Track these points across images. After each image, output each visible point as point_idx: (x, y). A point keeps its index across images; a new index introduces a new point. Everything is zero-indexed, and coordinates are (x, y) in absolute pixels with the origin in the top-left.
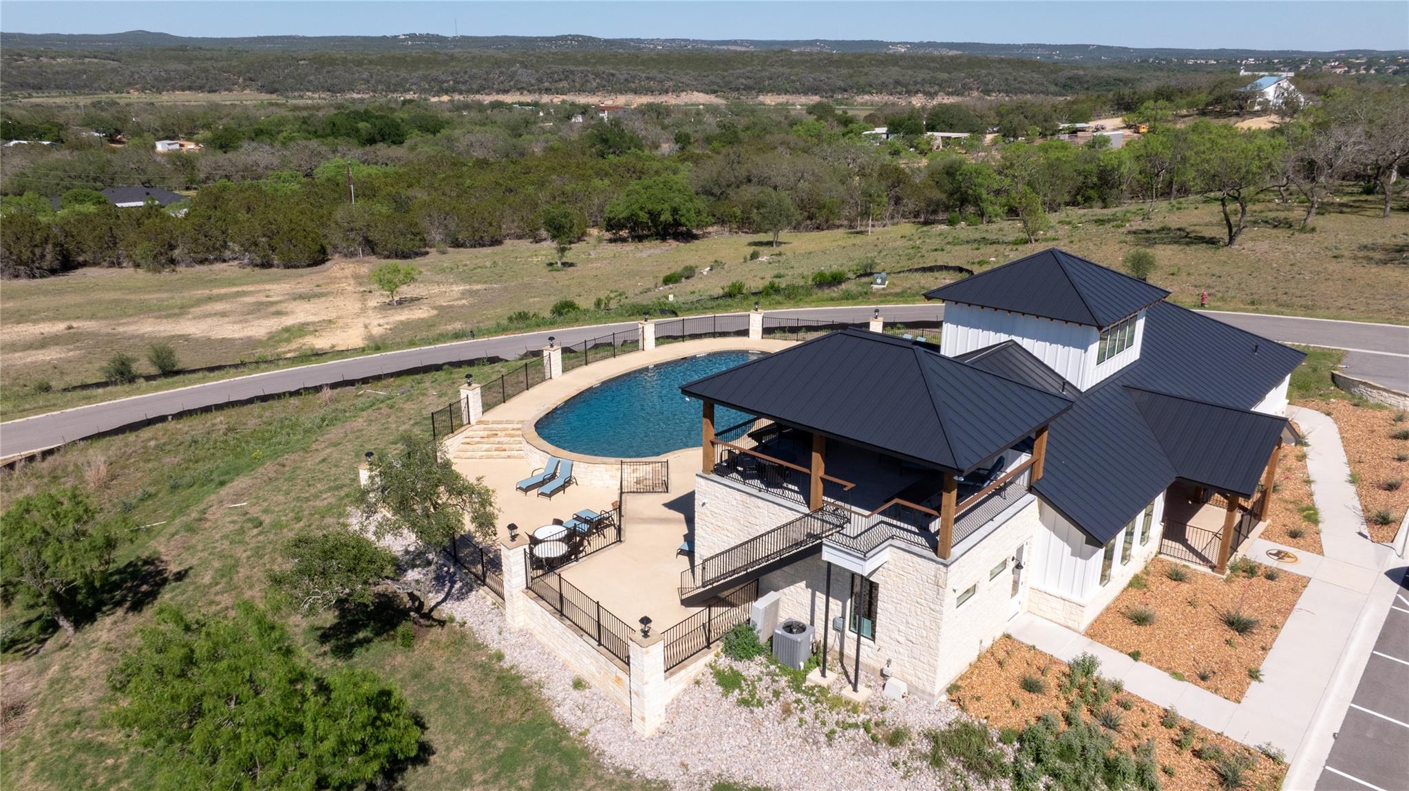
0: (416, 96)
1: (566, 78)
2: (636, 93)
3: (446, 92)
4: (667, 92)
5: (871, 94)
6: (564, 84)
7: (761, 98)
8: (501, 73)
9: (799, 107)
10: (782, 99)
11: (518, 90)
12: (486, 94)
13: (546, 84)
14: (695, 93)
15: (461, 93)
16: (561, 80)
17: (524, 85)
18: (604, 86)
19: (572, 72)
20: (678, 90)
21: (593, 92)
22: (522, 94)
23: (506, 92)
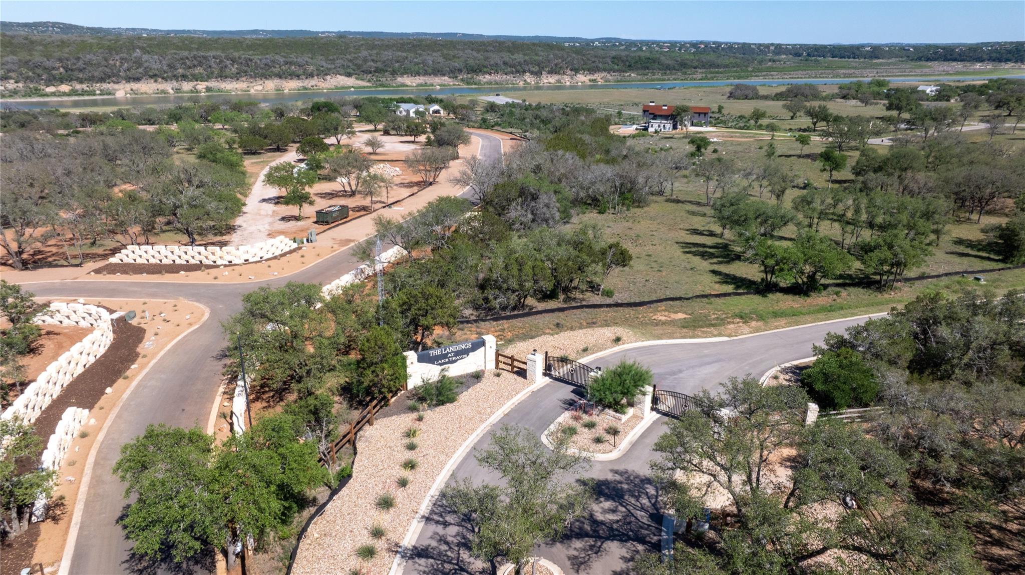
0: (21, 85)
1: (200, 64)
2: (280, 78)
3: (62, 81)
4: (311, 75)
5: (490, 74)
6: (198, 70)
7: (399, 80)
8: (122, 59)
9: (438, 87)
10: (420, 80)
11: (151, 77)
12: (114, 83)
13: (181, 71)
14: (338, 76)
15: (81, 82)
16: (195, 66)
17: (157, 72)
18: (245, 72)
19: (205, 58)
20: (322, 73)
21: (237, 77)
22: (156, 81)
23: (137, 79)
